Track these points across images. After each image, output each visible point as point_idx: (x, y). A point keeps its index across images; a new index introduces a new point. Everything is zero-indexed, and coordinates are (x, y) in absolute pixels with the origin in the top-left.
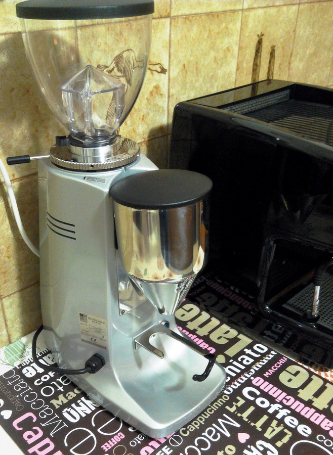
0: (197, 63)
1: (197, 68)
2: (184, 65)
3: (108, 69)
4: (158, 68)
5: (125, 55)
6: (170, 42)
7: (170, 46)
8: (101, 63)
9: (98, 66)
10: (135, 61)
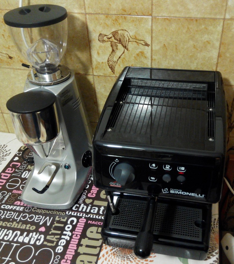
0: (176, 46)
1: (176, 48)
2: (165, 45)
3: (107, 37)
4: (142, 42)
5: (120, 32)
6: (152, 30)
7: (152, 32)
8: (102, 33)
9: (100, 34)
10: (130, 37)
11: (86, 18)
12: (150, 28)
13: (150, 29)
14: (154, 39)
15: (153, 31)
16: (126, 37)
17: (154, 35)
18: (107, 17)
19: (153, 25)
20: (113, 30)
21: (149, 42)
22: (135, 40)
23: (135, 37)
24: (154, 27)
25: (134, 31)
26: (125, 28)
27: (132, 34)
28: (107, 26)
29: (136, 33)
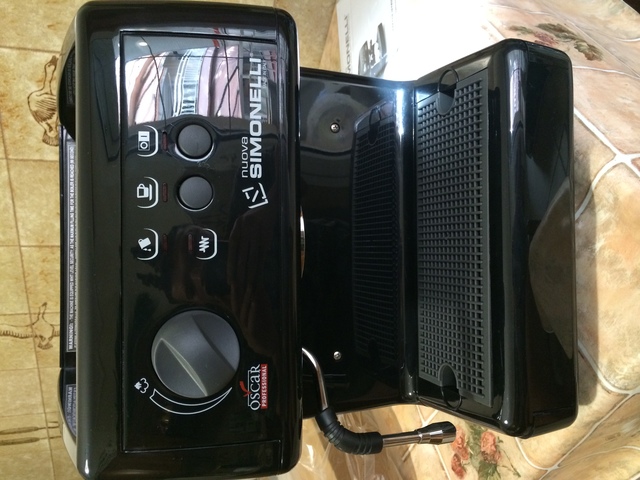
2: (49, 26)
5: (34, 109)
6: (19, 49)
7: (25, 49)
8: (41, 138)
9: (44, 141)
12: (15, 52)
13: (18, 51)
14: (39, 47)
16: (42, 98)
17: (30, 46)
19: (8, 45)
20: (31, 118)
21: (49, 57)
22: (47, 83)
23: (40, 81)
24: (12, 44)
25: (26, 81)
26: (24, 98)
27: (34, 87)
28: (24, 127)
29: (30, 80)
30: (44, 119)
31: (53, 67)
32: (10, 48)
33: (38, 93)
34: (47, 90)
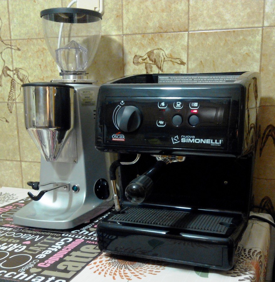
0: (214, 61)
1: (214, 65)
2: (201, 62)
3: (142, 58)
4: (178, 61)
5: (155, 52)
6: (188, 46)
7: (188, 49)
9: (136, 56)
10: (165, 57)
11: (123, 40)
12: (186, 44)
13: (186, 46)
14: (190, 56)
15: (190, 47)
16: (162, 56)
17: (190, 51)
18: (143, 36)
19: (189, 40)
20: (149, 50)
21: (185, 60)
22: (170, 59)
23: (171, 55)
24: (190, 43)
25: (170, 49)
26: (161, 47)
27: (167, 52)
28: (143, 46)
29: (171, 50)
30: (149, 57)
31: (179, 62)
32: (188, 42)
33: (164, 54)
34: (166, 59)
